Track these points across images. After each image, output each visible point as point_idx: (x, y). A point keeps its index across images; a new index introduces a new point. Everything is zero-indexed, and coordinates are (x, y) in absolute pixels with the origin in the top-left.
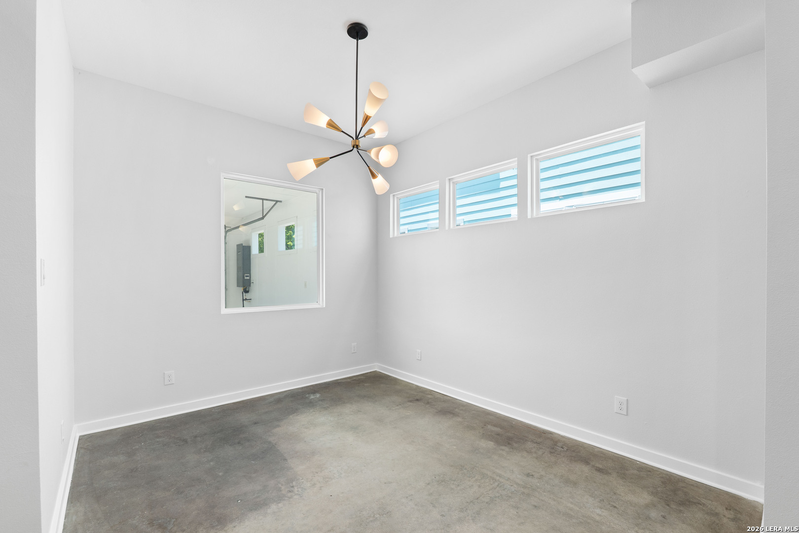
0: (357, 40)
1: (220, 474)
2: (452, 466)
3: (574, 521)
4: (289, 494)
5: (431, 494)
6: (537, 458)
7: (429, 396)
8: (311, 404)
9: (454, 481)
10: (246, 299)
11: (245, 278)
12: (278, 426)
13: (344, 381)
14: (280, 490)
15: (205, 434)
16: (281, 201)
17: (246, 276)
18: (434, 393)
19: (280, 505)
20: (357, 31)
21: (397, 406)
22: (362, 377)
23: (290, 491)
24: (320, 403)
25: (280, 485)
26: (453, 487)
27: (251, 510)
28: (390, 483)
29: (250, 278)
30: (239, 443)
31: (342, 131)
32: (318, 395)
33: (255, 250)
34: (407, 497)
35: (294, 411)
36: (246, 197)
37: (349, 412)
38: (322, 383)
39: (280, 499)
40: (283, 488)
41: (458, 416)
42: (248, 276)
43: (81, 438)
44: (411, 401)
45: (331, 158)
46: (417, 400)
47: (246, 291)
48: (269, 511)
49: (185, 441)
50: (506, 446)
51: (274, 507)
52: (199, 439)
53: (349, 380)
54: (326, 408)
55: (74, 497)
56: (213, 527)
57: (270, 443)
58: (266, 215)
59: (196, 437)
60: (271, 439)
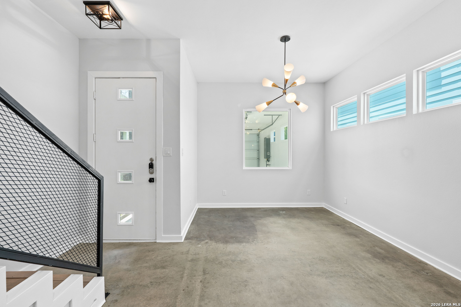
0: (285, 43)
1: (232, 229)
2: (333, 256)
3: (392, 302)
4: (252, 242)
5: (312, 262)
6: (397, 271)
7: (348, 225)
8: (279, 215)
9: (329, 262)
10: (268, 165)
11: (268, 154)
12: (260, 220)
13: (301, 209)
14: (249, 240)
15: (233, 216)
16: (281, 115)
17: (268, 153)
18: (353, 224)
19: (247, 244)
20: (285, 39)
21: (323, 225)
22: (313, 209)
23: (252, 241)
24: (284, 215)
25: (250, 238)
26: (326, 263)
27: (237, 242)
28: (295, 252)
29: (270, 154)
30: (243, 222)
31: (279, 87)
32: (284, 212)
33: (272, 140)
34: (299, 259)
35: (270, 216)
36: (264, 115)
37: (294, 222)
38: (289, 208)
39: (248, 242)
40: (250, 240)
41: (359, 238)
42: (269, 153)
43: (199, 209)
44: (333, 225)
45: (273, 100)
46: (338, 225)
47: (268, 161)
48: (242, 244)
49: (226, 217)
50: (379, 259)
51: (244, 244)
52: (230, 217)
53: (304, 209)
54: (284, 218)
55: (192, 223)
56: (223, 242)
57: (254, 224)
58: (274, 123)
59: (230, 216)
60: (255, 223)
